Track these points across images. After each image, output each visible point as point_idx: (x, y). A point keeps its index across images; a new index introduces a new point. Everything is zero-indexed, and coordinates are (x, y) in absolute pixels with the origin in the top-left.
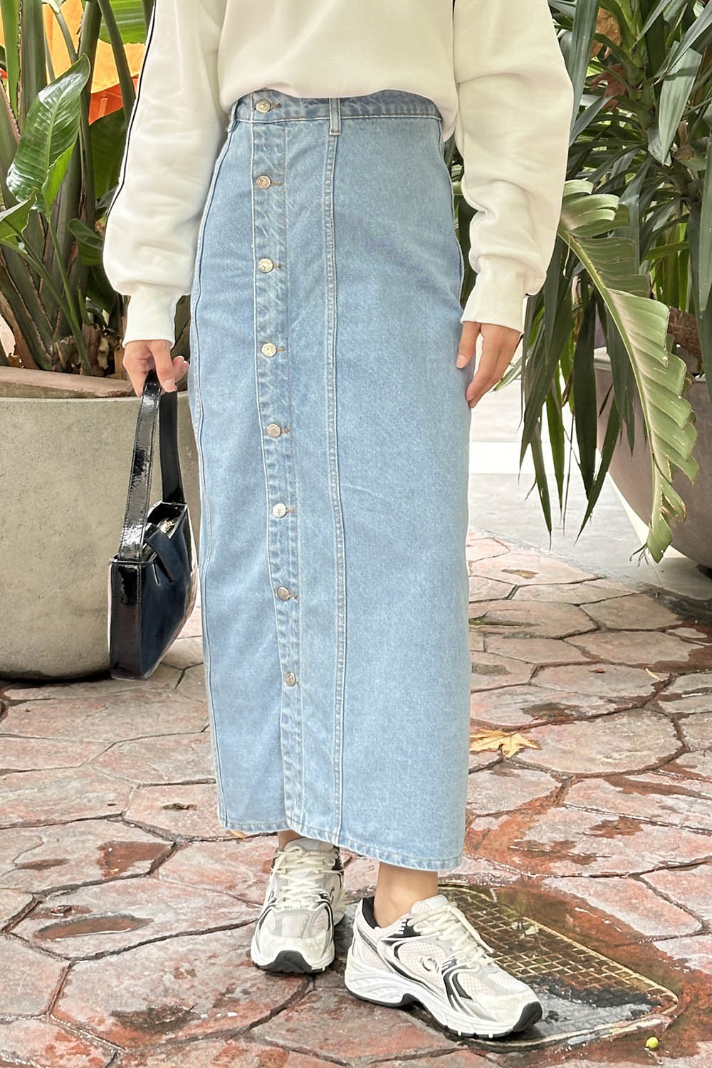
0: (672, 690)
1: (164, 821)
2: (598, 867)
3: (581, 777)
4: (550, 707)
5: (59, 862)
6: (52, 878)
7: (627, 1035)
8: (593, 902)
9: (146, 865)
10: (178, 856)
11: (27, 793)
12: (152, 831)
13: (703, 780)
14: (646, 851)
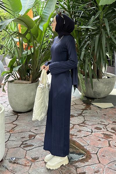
0: (83, 112)
1: (34, 131)
2: (78, 136)
3: (75, 124)
5: (25, 137)
6: (24, 139)
7: (82, 159)
8: (77, 141)
9: (33, 138)
10: (36, 136)
11: (21, 128)
12: (34, 133)
13: (87, 125)
14: (82, 134)
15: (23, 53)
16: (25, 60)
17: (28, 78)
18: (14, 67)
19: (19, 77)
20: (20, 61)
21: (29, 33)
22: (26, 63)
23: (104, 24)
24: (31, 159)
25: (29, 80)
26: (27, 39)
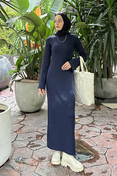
0: (93, 113)
1: (42, 132)
2: (86, 137)
3: (84, 125)
4: (81, 115)
5: (32, 137)
6: (31, 139)
7: (89, 160)
8: (85, 142)
9: (40, 138)
10: (44, 136)
11: (28, 128)
12: (41, 133)
13: (96, 125)
14: (90, 135)
15: (31, 52)
16: (32, 59)
17: (36, 77)
18: (22, 66)
19: (26, 76)
20: (28, 60)
21: (37, 31)
22: (34, 62)
23: (113, 22)
24: (37, 159)
25: (36, 80)
26: (34, 37)
